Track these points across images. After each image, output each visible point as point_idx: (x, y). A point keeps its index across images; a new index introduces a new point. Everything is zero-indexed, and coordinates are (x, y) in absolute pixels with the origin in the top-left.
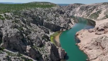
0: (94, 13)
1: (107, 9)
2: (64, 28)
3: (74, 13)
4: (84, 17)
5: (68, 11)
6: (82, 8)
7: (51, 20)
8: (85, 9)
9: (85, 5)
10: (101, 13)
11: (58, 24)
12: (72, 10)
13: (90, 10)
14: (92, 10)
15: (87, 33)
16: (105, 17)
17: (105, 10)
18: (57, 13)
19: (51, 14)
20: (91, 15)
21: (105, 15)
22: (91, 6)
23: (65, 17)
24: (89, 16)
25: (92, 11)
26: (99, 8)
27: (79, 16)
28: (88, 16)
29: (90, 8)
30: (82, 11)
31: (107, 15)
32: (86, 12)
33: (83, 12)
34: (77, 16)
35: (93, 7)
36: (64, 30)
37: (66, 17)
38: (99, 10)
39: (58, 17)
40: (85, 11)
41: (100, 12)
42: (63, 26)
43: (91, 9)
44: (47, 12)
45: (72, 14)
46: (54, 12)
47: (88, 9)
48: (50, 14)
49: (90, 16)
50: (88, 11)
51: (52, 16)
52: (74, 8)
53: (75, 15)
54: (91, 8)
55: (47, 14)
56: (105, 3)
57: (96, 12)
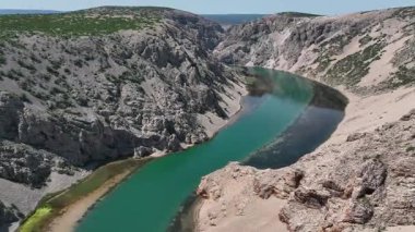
0: (349, 57)
1: (406, 39)
2: (155, 142)
3: (264, 55)
4: (305, 75)
5: (237, 46)
6: (302, 30)
7: (84, 103)
8: (311, 39)
9: (314, 21)
10: (378, 58)
11: (120, 124)
12: (256, 40)
13: (333, 40)
14: (341, 42)
15: (244, 193)
16: (396, 80)
17: (400, 44)
18: (141, 62)
19: (96, 69)
20: (335, 66)
21: (396, 69)
22: (340, 24)
23: (183, 79)
24: (326, 70)
25: (342, 47)
26: (373, 34)
27: (285, 69)
28: (323, 69)
29: (336, 34)
30: (301, 47)
31: (403, 68)
32: (315, 50)
33: (303, 52)
34: (277, 68)
35: (348, 27)
36: (157, 154)
37: (189, 81)
38: (372, 43)
39: (137, 81)
40: (313, 46)
41: (374, 54)
42: (150, 133)
43: (339, 38)
44: (77, 58)
45: (254, 58)
46: (124, 57)
47: (327, 39)
48: (94, 65)
49: (329, 72)
50: (327, 46)
51: (102, 76)
52: (267, 33)
53: (270, 64)
54: (340, 32)
55: (73, 69)
56: (404, 10)
57: (357, 53)
